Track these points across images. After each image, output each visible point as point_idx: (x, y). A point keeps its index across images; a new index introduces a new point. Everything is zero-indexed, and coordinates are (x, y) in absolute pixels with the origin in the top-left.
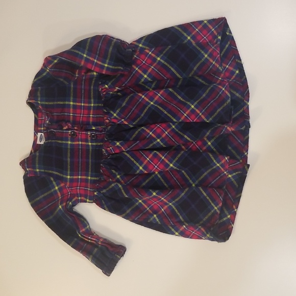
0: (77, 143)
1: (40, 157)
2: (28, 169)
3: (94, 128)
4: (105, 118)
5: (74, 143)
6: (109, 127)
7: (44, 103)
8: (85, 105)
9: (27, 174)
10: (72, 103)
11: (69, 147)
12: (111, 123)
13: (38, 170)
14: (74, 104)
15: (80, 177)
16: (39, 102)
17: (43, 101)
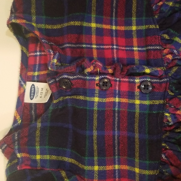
0: (112, 99)
1: (43, 129)
2: (19, 155)
3: (148, 71)
4: (165, 51)
5: (105, 100)
6: (175, 69)
7: (43, 26)
8: (119, 28)
9: (17, 164)
10: (93, 25)
11: (96, 108)
12: (176, 62)
13: (38, 157)
14: (99, 26)
15: (117, 167)
16: (34, 24)
17: (42, 23)
